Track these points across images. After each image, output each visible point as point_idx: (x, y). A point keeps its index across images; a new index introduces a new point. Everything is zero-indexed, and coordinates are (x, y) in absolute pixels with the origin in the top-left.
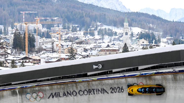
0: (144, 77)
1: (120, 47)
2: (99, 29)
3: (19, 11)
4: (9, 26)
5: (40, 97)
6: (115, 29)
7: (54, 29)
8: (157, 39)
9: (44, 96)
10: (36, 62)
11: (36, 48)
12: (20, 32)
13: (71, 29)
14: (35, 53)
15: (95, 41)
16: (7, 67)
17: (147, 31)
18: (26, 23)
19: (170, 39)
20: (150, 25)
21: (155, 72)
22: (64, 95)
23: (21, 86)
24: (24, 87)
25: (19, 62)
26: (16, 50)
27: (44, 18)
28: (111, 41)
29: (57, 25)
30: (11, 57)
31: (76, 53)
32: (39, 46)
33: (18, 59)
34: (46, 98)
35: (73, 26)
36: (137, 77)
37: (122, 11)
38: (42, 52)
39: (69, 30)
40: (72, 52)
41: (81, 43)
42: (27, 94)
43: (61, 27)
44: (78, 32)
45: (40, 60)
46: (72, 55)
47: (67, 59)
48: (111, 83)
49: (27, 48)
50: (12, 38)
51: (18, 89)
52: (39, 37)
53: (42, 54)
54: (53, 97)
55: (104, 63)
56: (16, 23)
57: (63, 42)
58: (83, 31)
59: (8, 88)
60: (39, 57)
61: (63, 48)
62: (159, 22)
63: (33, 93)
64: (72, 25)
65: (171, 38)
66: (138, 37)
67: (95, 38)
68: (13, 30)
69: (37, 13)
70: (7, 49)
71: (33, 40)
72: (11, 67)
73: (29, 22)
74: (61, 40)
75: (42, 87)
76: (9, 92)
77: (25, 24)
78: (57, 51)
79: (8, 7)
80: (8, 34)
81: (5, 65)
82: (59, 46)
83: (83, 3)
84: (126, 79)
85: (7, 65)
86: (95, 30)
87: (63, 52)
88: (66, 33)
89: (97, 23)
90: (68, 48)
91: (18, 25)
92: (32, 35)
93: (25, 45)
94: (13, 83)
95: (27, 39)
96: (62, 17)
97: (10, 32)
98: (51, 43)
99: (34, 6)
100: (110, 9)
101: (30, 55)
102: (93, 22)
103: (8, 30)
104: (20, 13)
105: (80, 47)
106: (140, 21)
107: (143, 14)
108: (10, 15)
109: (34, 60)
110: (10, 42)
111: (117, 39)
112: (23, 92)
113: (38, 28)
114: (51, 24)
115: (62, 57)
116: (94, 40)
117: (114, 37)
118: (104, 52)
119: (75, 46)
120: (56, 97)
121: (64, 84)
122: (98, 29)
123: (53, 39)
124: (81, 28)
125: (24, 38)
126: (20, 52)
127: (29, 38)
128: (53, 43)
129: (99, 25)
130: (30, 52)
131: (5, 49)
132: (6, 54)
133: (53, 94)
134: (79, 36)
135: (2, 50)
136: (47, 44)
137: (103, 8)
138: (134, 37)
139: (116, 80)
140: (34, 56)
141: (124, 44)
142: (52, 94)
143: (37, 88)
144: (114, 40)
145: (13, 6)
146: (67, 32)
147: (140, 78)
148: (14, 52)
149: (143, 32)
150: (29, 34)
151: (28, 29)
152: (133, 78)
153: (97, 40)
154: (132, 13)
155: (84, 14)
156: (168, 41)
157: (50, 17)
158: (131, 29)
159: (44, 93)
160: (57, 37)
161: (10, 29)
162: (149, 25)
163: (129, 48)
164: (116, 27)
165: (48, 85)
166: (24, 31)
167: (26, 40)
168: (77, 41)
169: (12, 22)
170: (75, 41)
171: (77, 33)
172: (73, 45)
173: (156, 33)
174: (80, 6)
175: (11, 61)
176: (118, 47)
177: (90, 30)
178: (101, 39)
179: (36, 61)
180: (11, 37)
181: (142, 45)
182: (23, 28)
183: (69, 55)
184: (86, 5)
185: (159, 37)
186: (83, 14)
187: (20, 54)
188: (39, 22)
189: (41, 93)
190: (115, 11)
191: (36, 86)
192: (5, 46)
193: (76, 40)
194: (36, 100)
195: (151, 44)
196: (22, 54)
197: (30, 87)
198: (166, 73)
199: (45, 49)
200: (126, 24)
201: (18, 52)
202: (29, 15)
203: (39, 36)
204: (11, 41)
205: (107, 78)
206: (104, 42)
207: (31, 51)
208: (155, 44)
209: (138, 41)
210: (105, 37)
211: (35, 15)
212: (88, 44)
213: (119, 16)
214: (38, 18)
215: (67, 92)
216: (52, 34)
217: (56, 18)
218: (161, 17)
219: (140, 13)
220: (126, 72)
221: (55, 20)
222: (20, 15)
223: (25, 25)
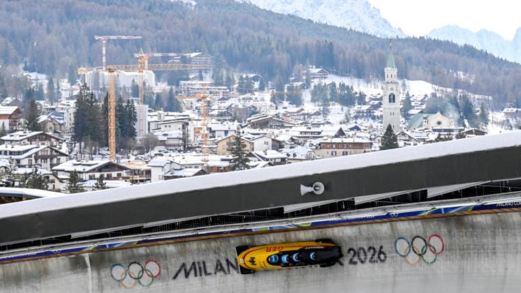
0: (444, 219)
1: (373, 137)
2: (315, 86)
3: (91, 35)
4: (64, 77)
5: (149, 273)
6: (358, 86)
7: (189, 84)
8: (478, 114)
9: (162, 271)
10: (138, 178)
11: (140, 138)
12: (92, 94)
13: (236, 86)
14: (135, 152)
15: (304, 119)
16: (59, 191)
17: (449, 90)
18: (111, 67)
19: (513, 115)
20: (457, 75)
21: (474, 204)
22: (219, 268)
23: (96, 242)
24: (105, 246)
25: (91, 178)
26: (83, 144)
27: (160, 55)
28: (347, 121)
29: (197, 74)
30: (67, 165)
31: (250, 153)
32: (147, 132)
33: (88, 168)
34: (168, 277)
35: (241, 77)
36: (424, 218)
37: (378, 36)
38: (156, 151)
39: (231, 87)
40: (239, 149)
41: (264, 124)
42: (114, 266)
43: (208, 79)
44: (256, 93)
45: (149, 172)
46: (240, 158)
47: (225, 170)
48: (349, 235)
49: (112, 137)
50: (72, 111)
51: (89, 252)
52: (147, 106)
53: (156, 155)
54: (187, 275)
55: (330, 179)
56: (84, 69)
57: (214, 121)
58: (271, 91)
59: (61, 250)
60: (147, 162)
61: (213, 139)
62: (484, 65)
63: (130, 265)
64: (238, 74)
65: (517, 111)
66: (424, 107)
67: (303, 112)
68: (73, 87)
69: (142, 41)
70: (58, 140)
71: (130, 116)
72: (69, 192)
73: (119, 66)
74: (207, 115)
75: (156, 247)
76: (62, 261)
77: (106, 70)
78: (198, 147)
79: (61, 23)
80: (60, 98)
81: (51, 186)
82: (202, 132)
83: (270, 13)
84: (392, 226)
85: (58, 185)
86: (303, 87)
87: (213, 151)
88: (221, 97)
89: (311, 69)
90: (229, 138)
91: (87, 73)
92: (128, 102)
93: (107, 131)
94: (74, 235)
95: (112, 113)
96: (210, 52)
97: (65, 94)
98: (181, 126)
99: (132, 19)
100: (346, 29)
101: (122, 158)
102: (298, 66)
103: (58, 88)
104: (93, 41)
105: (261, 135)
106: (429, 63)
107: (437, 43)
108: (65, 45)
109: (134, 172)
110: (65, 121)
111: (365, 114)
112: (101, 260)
113: (144, 83)
114: (180, 71)
115: (211, 164)
116: (302, 117)
117: (357, 107)
118: (330, 151)
119: (248, 132)
120: (196, 275)
121: (219, 238)
122: (312, 85)
123: (187, 112)
124: (266, 83)
125: (106, 109)
126: (94, 148)
127: (119, 109)
128: (185, 125)
129: (314, 74)
130: (122, 150)
131: (50, 140)
132: (55, 157)
133: (188, 268)
134: (258, 104)
135: (43, 144)
136: (170, 126)
137: (326, 26)
138: (413, 107)
139: (364, 227)
140: (133, 161)
141: (386, 128)
142: (184, 265)
143: (142, 251)
144: (356, 117)
145: (74, 21)
146: (226, 92)
147: (433, 222)
148: (77, 149)
149: (438, 95)
150: (120, 100)
151: (116, 85)
152: (411, 222)
153: (309, 115)
154: (407, 40)
155: (273, 45)
156: (508, 121)
157: (178, 51)
158: (404, 85)
159: (161, 265)
160: (196, 108)
161: (65, 84)
162: (455, 75)
163: (398, 138)
164: (361, 80)
165: (172, 241)
166: (104, 89)
167: (112, 117)
168: (253, 118)
169: (71, 67)
170: (248, 119)
171: (253, 97)
172: (243, 129)
173: (475, 98)
174: (263, 19)
175: (67, 176)
176: (368, 135)
177: (289, 88)
178: (320, 114)
179: (138, 176)
180: (67, 109)
181: (434, 130)
182: (101, 81)
183: (231, 157)
184: (280, 17)
185: (482, 108)
186: (270, 44)
187: (93, 156)
188: (146, 64)
189: (154, 263)
190: (359, 33)
191: (139, 242)
192: (50, 133)
193: (250, 116)
194: (140, 282)
195: (463, 128)
196: (99, 154)
197: (123, 248)
198: (506, 207)
199: (165, 141)
200: (391, 72)
201: (87, 150)
202: (118, 47)
203: (147, 104)
204: (68, 119)
205: (339, 222)
206: (328, 123)
207: (124, 147)
208: (471, 129)
209: (425, 118)
210: (331, 107)
211: (135, 46)
212: (283, 127)
213: (371, 48)
214: (143, 55)
215: (227, 260)
216: (184, 100)
217: (193, 55)
218: (488, 52)
219: (430, 39)
220: (391, 204)
221: (190, 59)
222: (94, 45)
223: (107, 74)
